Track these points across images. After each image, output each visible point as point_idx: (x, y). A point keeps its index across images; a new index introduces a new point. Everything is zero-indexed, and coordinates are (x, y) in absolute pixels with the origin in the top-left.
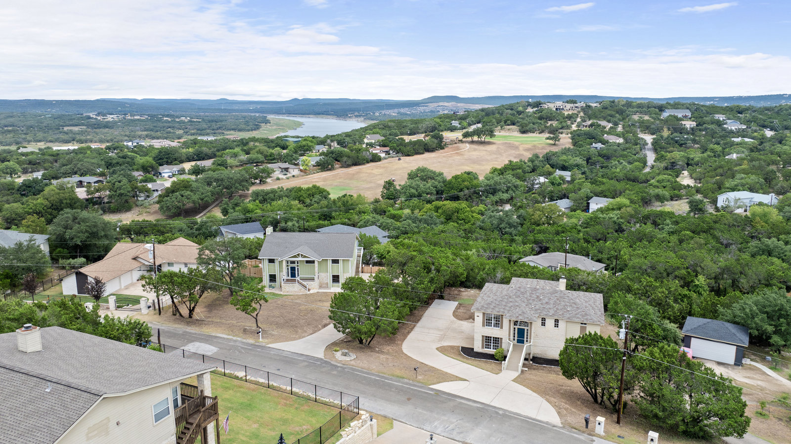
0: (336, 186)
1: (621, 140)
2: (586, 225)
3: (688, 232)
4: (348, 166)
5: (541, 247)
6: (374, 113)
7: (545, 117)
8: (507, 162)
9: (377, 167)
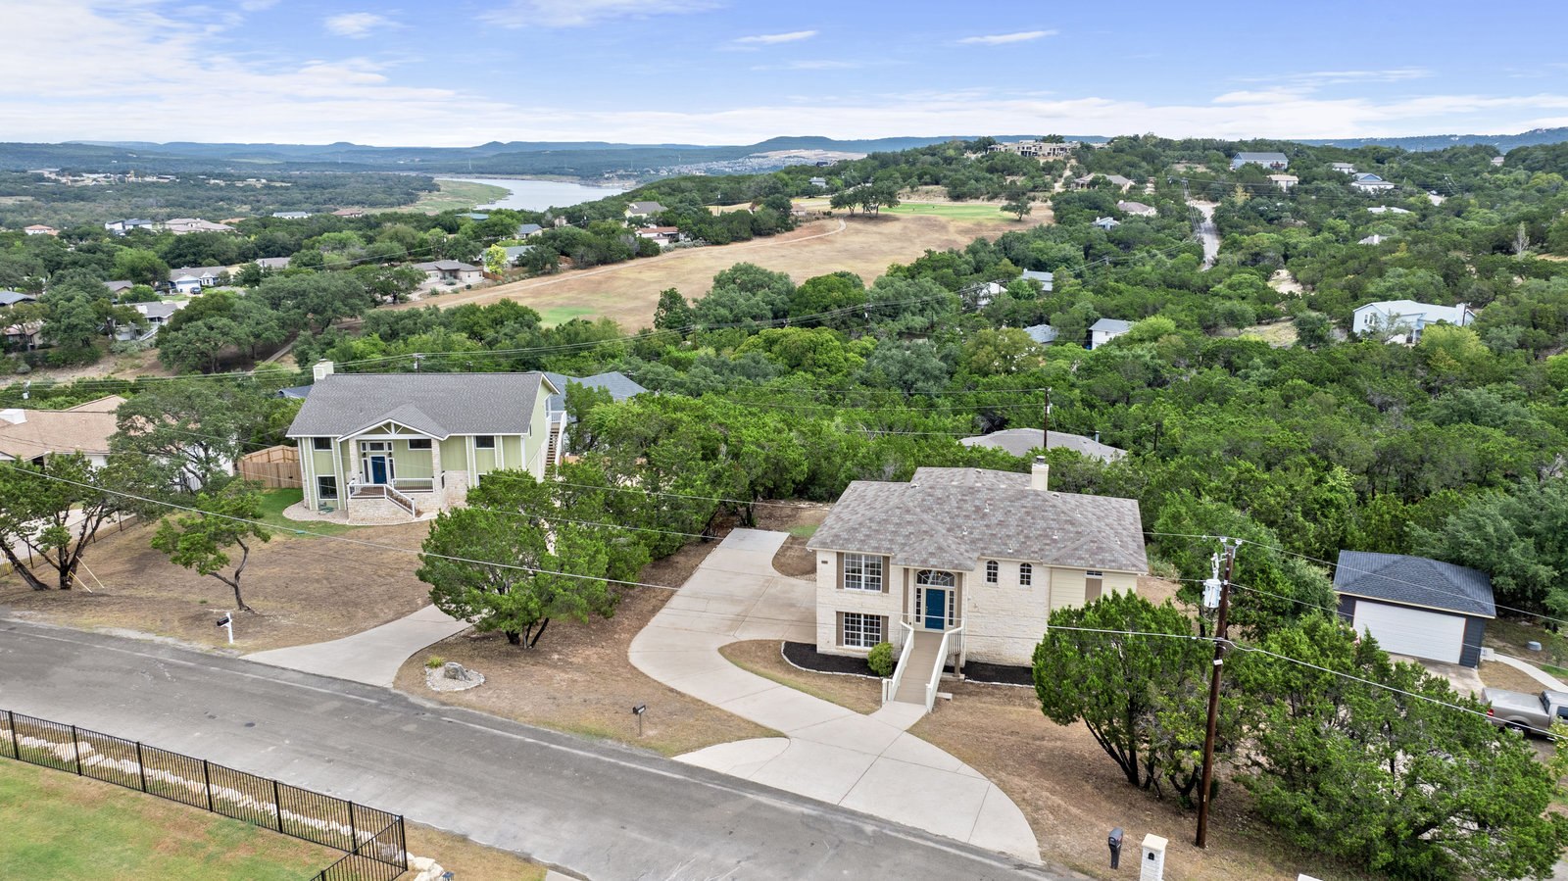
0: (561, 306)
1: (1152, 212)
2: (1088, 371)
3: (1300, 382)
4: (589, 265)
5: (992, 421)
6: (657, 171)
7: (1000, 167)
8: (923, 254)
9: (650, 268)
